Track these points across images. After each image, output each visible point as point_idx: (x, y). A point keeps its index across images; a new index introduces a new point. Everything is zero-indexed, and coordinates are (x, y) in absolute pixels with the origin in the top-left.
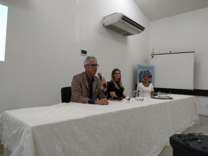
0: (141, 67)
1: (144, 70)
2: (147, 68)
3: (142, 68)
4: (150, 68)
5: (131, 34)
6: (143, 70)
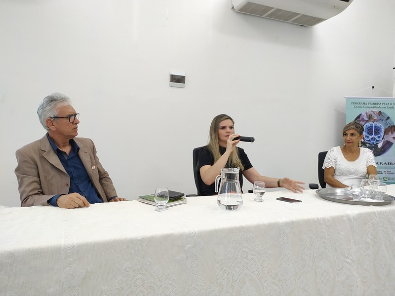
0: (356, 103)
1: (369, 111)
2: (377, 106)
3: (362, 106)
4: (389, 106)
5: (319, 20)
6: (364, 111)
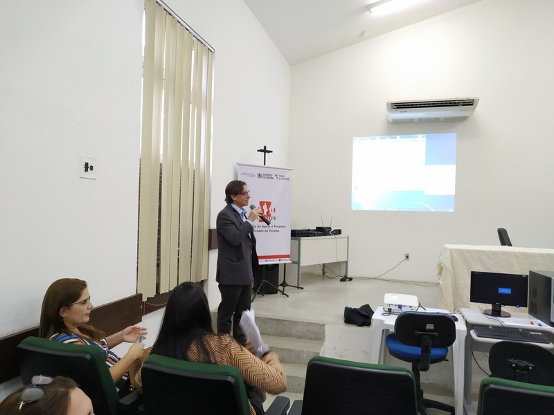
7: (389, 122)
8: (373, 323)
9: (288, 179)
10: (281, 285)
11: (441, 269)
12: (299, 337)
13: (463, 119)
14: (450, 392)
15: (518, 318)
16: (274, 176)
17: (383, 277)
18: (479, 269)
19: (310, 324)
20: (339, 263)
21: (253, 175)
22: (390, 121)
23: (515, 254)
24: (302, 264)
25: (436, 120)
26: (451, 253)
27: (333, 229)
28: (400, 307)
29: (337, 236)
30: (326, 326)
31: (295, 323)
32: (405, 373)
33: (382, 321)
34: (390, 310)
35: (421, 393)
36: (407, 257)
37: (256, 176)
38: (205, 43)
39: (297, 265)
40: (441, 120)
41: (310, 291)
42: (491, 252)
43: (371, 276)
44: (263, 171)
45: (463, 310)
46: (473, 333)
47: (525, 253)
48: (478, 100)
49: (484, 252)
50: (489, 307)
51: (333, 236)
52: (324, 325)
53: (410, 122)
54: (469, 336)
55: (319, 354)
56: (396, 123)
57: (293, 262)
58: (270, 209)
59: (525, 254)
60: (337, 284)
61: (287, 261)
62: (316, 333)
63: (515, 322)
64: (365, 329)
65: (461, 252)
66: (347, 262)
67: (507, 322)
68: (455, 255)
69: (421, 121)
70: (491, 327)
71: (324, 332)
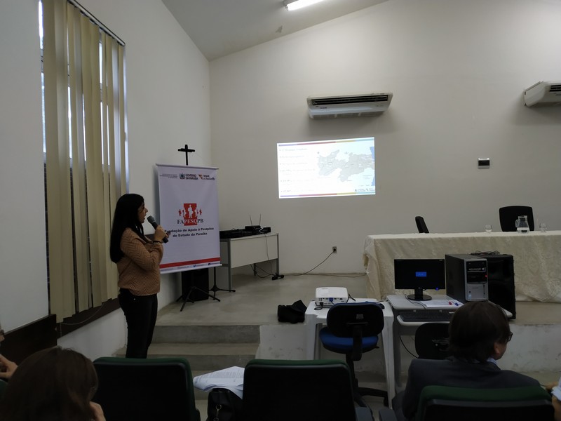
7: (310, 118)
8: (307, 319)
9: (213, 179)
10: (212, 290)
11: (367, 259)
12: (233, 342)
13: (379, 114)
14: (383, 378)
15: (439, 301)
16: (198, 176)
17: (314, 272)
18: (401, 256)
19: (244, 327)
20: (270, 262)
21: (175, 177)
22: (312, 117)
23: (432, 240)
24: (233, 265)
25: (354, 116)
26: (375, 244)
27: (262, 228)
28: (331, 300)
29: (267, 235)
30: (261, 327)
31: (229, 328)
32: (340, 365)
33: (315, 316)
34: (322, 304)
35: (356, 382)
36: (335, 250)
37: (179, 177)
38: (114, 36)
39: (227, 268)
40: (359, 115)
41: (241, 293)
42: (411, 240)
43: (302, 272)
44: (186, 172)
45: (390, 297)
46: (399, 318)
47: (440, 238)
48: (392, 96)
49: (405, 240)
50: (412, 292)
51: (263, 235)
52: (258, 326)
53: (331, 117)
54: (396, 322)
55: (254, 356)
56: (317, 118)
57: (224, 265)
58: (196, 211)
59: (440, 240)
60: (269, 283)
61: (218, 264)
62: (250, 335)
63: (435, 304)
64: (299, 325)
65: (384, 241)
66: (277, 260)
67: (429, 305)
68: (379, 245)
69: (340, 116)
70: (415, 311)
71: (259, 333)
